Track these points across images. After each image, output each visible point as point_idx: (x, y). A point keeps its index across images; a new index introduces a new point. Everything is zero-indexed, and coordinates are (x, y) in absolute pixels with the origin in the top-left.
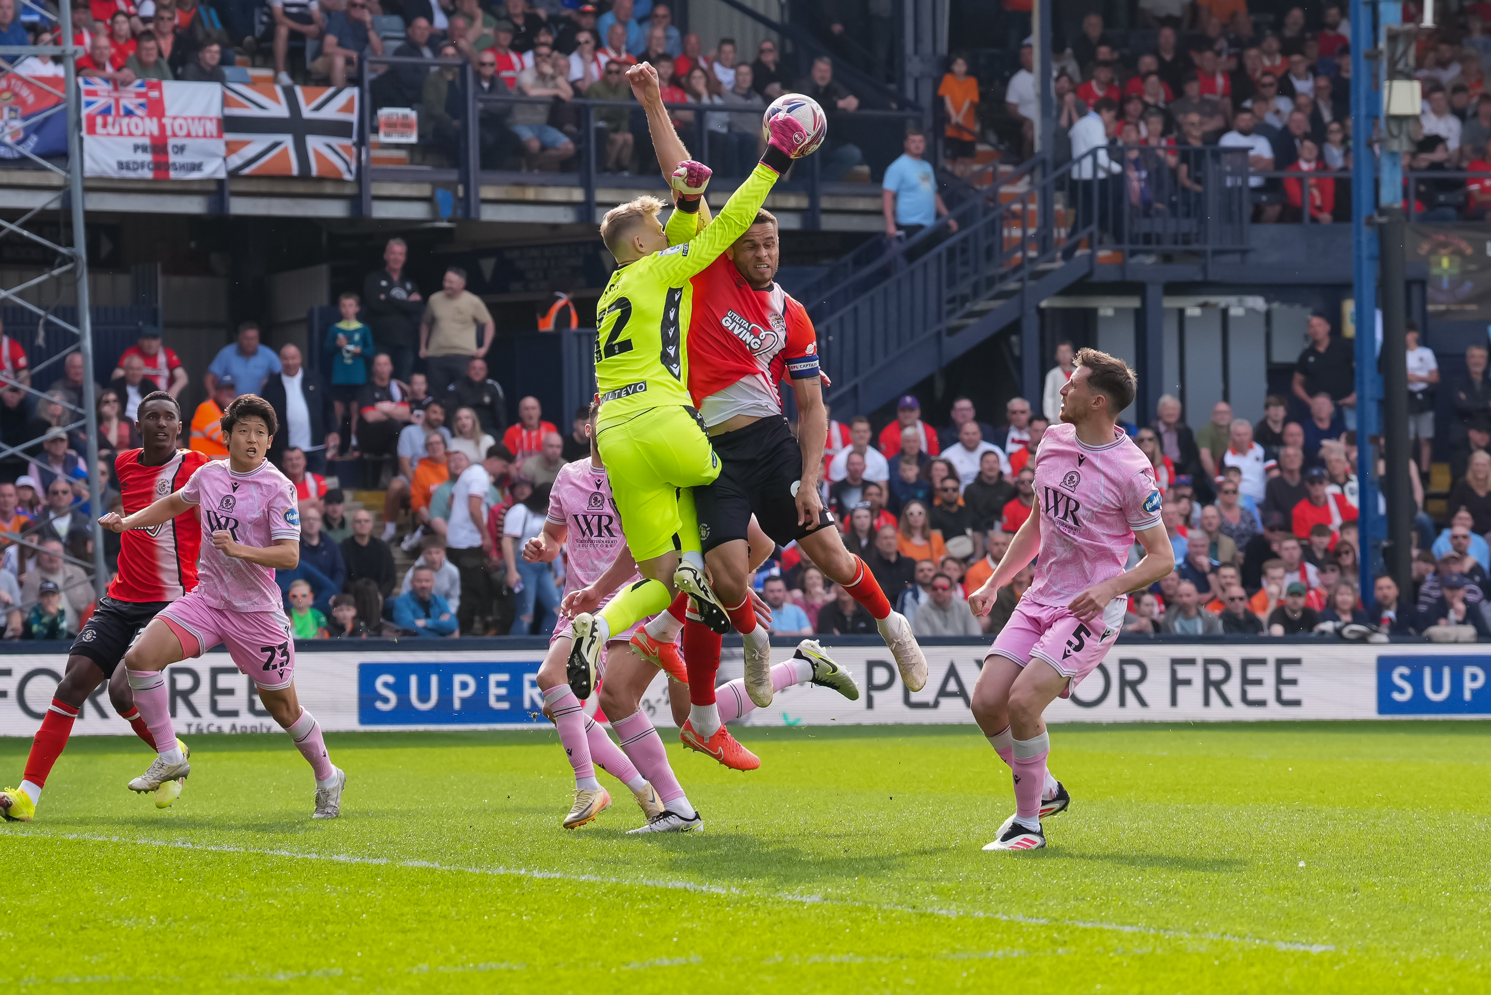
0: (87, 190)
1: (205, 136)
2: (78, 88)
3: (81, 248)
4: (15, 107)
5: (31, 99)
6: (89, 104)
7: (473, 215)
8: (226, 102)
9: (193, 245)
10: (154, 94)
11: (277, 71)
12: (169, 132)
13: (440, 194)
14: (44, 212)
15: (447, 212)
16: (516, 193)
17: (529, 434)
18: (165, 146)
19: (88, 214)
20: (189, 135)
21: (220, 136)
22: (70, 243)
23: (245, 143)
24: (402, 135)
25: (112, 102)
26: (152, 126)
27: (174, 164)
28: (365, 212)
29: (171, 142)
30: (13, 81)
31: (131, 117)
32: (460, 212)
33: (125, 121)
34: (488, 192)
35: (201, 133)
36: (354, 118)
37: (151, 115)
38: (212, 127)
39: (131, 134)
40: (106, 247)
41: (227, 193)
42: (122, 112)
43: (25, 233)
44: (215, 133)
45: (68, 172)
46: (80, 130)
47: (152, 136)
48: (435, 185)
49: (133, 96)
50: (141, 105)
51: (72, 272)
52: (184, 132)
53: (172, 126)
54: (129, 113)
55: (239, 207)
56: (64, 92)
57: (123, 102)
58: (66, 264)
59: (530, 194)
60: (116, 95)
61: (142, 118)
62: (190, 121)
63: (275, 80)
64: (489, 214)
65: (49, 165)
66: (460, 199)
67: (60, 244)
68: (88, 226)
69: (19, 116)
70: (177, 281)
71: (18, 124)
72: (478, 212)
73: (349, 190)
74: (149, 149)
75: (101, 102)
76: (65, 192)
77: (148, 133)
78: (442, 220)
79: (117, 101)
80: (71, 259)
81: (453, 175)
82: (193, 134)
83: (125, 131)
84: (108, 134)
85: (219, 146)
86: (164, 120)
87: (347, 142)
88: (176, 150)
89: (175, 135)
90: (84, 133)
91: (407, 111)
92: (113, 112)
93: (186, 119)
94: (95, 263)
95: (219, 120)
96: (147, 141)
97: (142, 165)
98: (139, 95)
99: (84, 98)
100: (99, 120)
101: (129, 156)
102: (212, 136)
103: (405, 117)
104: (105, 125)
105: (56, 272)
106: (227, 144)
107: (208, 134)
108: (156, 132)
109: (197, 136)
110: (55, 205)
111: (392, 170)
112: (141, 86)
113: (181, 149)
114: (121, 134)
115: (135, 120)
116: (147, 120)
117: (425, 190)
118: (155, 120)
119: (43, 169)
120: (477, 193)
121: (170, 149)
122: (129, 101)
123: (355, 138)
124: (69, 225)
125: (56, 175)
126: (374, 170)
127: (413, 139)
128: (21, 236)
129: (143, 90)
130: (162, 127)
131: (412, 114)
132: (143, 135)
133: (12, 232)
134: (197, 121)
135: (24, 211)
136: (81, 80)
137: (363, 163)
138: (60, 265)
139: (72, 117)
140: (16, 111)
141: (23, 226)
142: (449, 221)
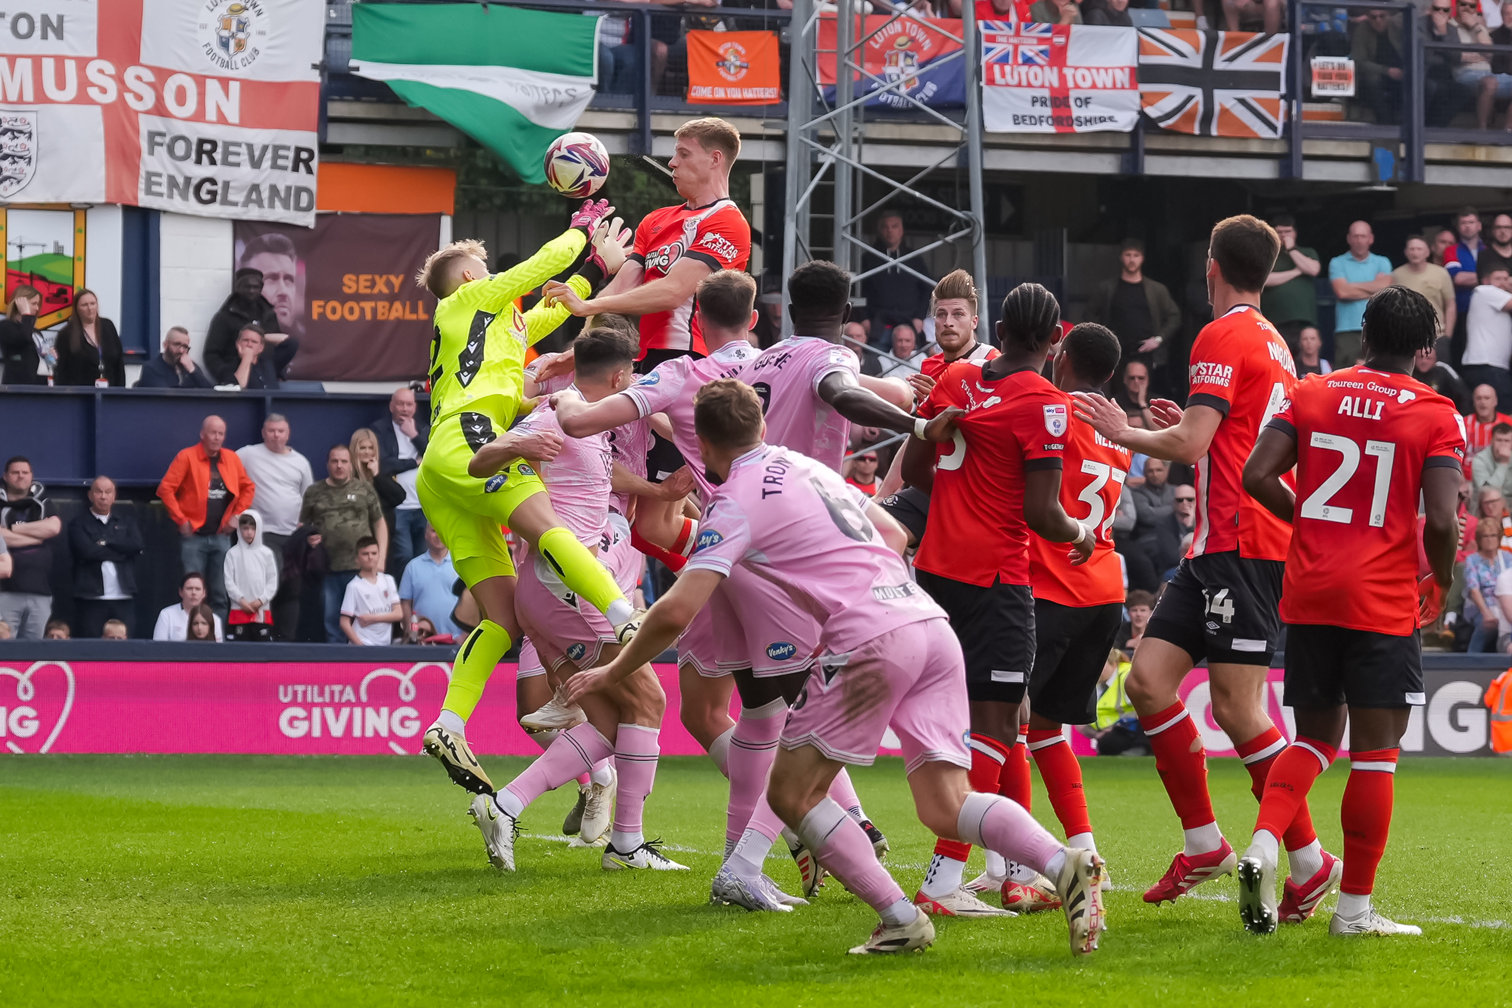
0: (986, 146)
1: (1114, 87)
2: (978, 33)
3: (978, 212)
4: (910, 53)
5: (927, 45)
6: (988, 50)
7: (1416, 178)
8: (1141, 48)
9: (1103, 209)
10: (1060, 40)
11: (1197, 16)
12: (1070, 84)
13: (1379, 154)
14: (938, 170)
15: (1387, 173)
16: (1465, 154)
17: (1482, 427)
18: (1067, 98)
19: (987, 174)
20: (1094, 86)
21: (1133, 86)
22: (967, 206)
23: (1164, 95)
24: (1338, 86)
25: (1011, 48)
26: (1051, 76)
27: (1078, 119)
28: (1295, 173)
29: (1073, 94)
30: (908, 24)
31: (1030, 66)
32: (1401, 175)
33: (1024, 69)
34: (1433, 152)
35: (1109, 84)
36: (1281, 67)
37: (1051, 65)
38: (1123, 78)
39: (1029, 85)
40: (1007, 210)
41: (1141, 151)
42: (1020, 60)
43: (917, 194)
44: (1127, 85)
45: (965, 126)
46: (980, 79)
47: (1051, 88)
48: (1373, 143)
49: (1035, 41)
50: (1042, 52)
51: (968, 238)
52: (1089, 83)
53: (1074, 76)
54: (1028, 61)
55: (1154, 166)
56: (961, 38)
57: (1021, 49)
58: (962, 229)
59: (1481, 154)
60: (1015, 41)
61: (1041, 67)
62: (1094, 71)
63: (1193, 25)
64: (1434, 177)
65: (944, 119)
66: (1402, 160)
67: (955, 208)
68: (985, 186)
69: (915, 64)
70: (1085, 249)
71: (913, 71)
72: (1422, 174)
73: (1277, 149)
74: (1048, 103)
75: (999, 49)
76: (961, 148)
77: (1047, 84)
78: (1381, 184)
79: (1016, 47)
80: (968, 224)
81: (1394, 133)
82: (1100, 85)
83: (1024, 83)
84: (1007, 85)
85: (1133, 98)
86: (1066, 71)
87: (1273, 95)
88: (1079, 103)
89: (1077, 87)
90: (982, 84)
91: (1344, 60)
92: (1011, 61)
93: (1089, 69)
94: (993, 227)
95: (1132, 70)
96: (1046, 93)
97: (1040, 120)
98: (1041, 41)
99: (985, 44)
100: (997, 68)
101: (1027, 109)
102: (1123, 88)
103: (1342, 66)
104: (1003, 75)
105: (949, 238)
106: (1142, 96)
107: (1119, 85)
108: (1056, 84)
109: (1105, 88)
110: (951, 164)
111: (1326, 126)
112: (1046, 31)
113: (1086, 101)
114: (1019, 85)
115: (1035, 69)
116: (1047, 69)
117: (1363, 149)
118: (1055, 69)
119: (939, 123)
120: (1421, 153)
121: (1072, 102)
122: (1030, 49)
123: (1283, 90)
124: (966, 185)
125: (952, 131)
126: (1307, 126)
127: (1350, 91)
128: (913, 197)
129: (1049, 35)
130: (1062, 78)
131: (1349, 64)
132: (1043, 86)
133: (903, 193)
134: (1102, 72)
135: (916, 170)
136: (981, 23)
137: (1294, 118)
138: (955, 231)
139: (971, 65)
140: (912, 57)
141: (914, 186)
142: (1389, 185)
